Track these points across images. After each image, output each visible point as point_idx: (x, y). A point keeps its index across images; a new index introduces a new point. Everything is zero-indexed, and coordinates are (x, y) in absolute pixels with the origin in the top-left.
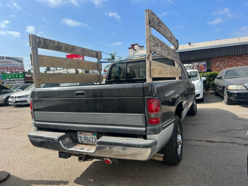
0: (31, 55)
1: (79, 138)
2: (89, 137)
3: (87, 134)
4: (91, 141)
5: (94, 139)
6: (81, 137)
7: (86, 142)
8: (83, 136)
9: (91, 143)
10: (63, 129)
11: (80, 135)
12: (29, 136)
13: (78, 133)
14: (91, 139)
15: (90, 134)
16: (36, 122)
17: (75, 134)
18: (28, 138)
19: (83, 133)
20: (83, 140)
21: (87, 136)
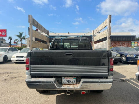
0: (29, 28)
1: (63, 81)
2: (70, 80)
3: (69, 78)
4: (72, 82)
5: (74, 81)
6: (64, 80)
7: (68, 83)
8: (66, 80)
9: (72, 83)
10: (55, 76)
11: (64, 79)
12: (26, 82)
13: (63, 78)
14: (72, 81)
15: (71, 78)
16: (31, 72)
17: (60, 78)
18: (26, 83)
19: (66, 78)
20: (66, 82)
21: (69, 79)
